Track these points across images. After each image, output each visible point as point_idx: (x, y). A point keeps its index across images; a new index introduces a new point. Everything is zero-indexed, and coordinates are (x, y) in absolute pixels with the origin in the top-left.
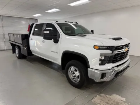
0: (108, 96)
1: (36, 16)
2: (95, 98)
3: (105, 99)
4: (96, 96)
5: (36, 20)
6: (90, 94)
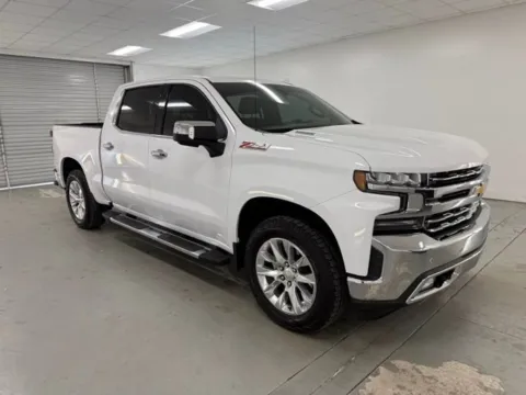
0: (425, 370)
1: (123, 52)
2: (370, 377)
3: (415, 382)
4: (375, 372)
5: (125, 69)
6: (350, 361)
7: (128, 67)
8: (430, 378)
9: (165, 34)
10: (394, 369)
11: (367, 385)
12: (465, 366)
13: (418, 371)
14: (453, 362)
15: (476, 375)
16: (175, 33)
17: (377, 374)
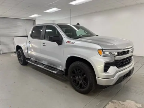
1: (33, 16)
2: (107, 105)
4: (108, 103)
5: (34, 21)
6: (101, 101)
7: (34, 20)
8: (123, 105)
9: (45, 11)
10: (113, 102)
11: (106, 107)
12: (132, 101)
13: (120, 103)
14: (129, 100)
15: (135, 104)
16: (48, 11)
17: (109, 104)
